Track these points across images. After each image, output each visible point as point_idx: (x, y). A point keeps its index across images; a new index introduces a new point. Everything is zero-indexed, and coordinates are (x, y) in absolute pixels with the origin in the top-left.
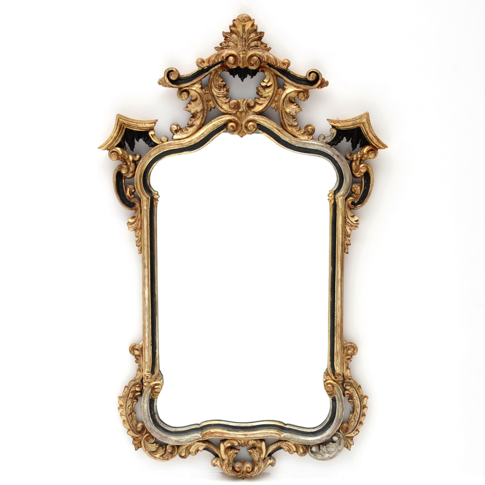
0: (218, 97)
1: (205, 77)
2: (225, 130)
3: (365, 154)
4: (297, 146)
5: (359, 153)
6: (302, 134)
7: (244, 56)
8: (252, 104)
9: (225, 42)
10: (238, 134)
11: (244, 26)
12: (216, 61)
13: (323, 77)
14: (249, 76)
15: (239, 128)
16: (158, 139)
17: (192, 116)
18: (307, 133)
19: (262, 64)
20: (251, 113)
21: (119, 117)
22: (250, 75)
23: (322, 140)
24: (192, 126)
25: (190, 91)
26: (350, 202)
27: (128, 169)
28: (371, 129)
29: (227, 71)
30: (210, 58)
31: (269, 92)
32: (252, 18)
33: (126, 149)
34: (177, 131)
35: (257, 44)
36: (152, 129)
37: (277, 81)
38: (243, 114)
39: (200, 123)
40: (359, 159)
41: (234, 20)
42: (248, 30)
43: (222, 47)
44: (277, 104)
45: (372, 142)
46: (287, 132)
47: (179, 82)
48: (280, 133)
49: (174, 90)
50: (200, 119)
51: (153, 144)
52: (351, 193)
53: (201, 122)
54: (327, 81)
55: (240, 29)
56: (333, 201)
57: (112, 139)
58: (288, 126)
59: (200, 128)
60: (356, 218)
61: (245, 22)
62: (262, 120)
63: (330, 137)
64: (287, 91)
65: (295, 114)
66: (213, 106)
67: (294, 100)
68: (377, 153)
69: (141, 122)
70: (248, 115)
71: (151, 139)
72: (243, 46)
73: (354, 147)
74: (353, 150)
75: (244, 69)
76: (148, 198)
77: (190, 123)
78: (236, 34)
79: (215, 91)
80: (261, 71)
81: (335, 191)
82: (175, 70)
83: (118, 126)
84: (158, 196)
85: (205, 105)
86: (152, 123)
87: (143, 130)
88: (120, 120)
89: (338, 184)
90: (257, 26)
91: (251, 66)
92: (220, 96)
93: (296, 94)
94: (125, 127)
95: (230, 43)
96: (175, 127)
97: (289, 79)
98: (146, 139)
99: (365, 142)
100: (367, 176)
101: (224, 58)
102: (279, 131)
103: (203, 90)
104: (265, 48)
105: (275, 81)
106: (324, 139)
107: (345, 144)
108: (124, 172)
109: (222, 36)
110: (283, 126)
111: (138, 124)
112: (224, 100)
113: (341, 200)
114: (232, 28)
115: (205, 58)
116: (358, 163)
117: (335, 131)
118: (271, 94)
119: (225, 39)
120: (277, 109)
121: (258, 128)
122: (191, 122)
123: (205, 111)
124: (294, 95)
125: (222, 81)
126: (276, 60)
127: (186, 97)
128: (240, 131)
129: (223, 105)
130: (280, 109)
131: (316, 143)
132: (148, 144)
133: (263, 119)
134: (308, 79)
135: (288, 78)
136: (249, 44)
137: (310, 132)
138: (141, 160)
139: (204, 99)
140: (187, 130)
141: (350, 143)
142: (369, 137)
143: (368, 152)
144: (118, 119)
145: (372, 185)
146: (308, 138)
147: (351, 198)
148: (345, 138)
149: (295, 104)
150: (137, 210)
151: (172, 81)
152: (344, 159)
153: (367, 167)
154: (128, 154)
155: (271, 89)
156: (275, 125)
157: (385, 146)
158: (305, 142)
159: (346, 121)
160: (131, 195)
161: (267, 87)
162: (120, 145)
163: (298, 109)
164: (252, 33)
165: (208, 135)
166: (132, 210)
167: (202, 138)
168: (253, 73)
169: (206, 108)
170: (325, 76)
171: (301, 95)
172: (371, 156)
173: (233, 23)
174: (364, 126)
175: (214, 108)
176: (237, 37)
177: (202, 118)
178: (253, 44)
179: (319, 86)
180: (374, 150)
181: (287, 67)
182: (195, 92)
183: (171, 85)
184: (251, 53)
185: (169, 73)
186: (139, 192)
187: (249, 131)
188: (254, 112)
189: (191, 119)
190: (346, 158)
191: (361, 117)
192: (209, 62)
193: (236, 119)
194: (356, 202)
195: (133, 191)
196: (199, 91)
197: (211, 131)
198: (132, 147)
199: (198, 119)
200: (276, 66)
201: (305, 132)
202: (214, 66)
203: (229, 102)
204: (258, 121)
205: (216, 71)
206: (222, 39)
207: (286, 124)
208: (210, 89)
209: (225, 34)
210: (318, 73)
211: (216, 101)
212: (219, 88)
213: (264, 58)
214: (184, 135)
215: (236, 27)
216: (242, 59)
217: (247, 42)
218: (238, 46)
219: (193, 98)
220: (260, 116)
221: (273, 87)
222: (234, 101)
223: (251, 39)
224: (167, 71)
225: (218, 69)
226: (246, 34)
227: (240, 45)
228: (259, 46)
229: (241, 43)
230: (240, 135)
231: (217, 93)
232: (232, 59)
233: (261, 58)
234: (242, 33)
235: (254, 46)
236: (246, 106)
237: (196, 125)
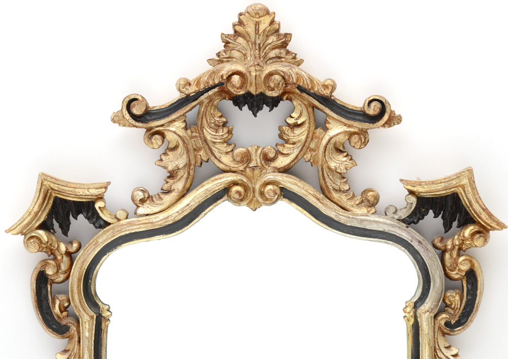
0: (214, 143)
1: (191, 110)
2: (226, 197)
3: (467, 240)
4: (349, 224)
5: (456, 237)
6: (357, 205)
7: (258, 73)
8: (271, 155)
9: (225, 51)
10: (248, 205)
11: (257, 24)
12: (211, 83)
13: (392, 109)
14: (266, 108)
15: (250, 195)
16: (110, 214)
17: (169, 174)
18: (366, 202)
19: (289, 87)
20: (269, 169)
21: (44, 179)
22: (267, 105)
23: (392, 215)
24: (168, 192)
25: (166, 133)
26: (443, 323)
27: (58, 267)
28: (477, 196)
29: (229, 99)
30: (200, 78)
31: (300, 135)
32: (271, 11)
33: (55, 232)
34: (143, 201)
35: (280, 53)
36: (100, 198)
37: (314, 116)
38: (257, 172)
39: (184, 188)
40: (457, 247)
41: (241, 14)
42: (265, 30)
43: (220, 60)
44: (314, 153)
45: (480, 217)
46: (332, 201)
47: (148, 117)
48: (319, 204)
49: (138, 132)
50: (183, 180)
51: (102, 223)
52: (444, 307)
53: (185, 186)
54: (400, 116)
55: (250, 29)
56: (412, 320)
57: (31, 216)
58: (332, 192)
59: (183, 196)
60: (454, 352)
61: (260, 17)
62: (288, 182)
63: (405, 210)
64: (331, 133)
65: (345, 171)
66: (205, 159)
67: (344, 148)
68: (489, 237)
69: (81, 186)
70: (265, 173)
71: (98, 214)
72: (255, 58)
73: (447, 226)
74: (446, 232)
75: (257, 95)
76: (92, 317)
77: (166, 187)
78: (244, 37)
79: (209, 134)
80: (287, 99)
81: (416, 303)
82: (140, 98)
83: (42, 193)
84: (108, 313)
85: (192, 157)
86: (101, 188)
87: (84, 200)
88: (45, 183)
89: (420, 290)
90: (279, 25)
91: (270, 90)
92: (218, 141)
93: (347, 137)
94: (54, 195)
95: (233, 52)
96: (141, 193)
97: (335, 112)
98: (89, 214)
99: (467, 219)
100: (471, 276)
101: (225, 78)
102: (318, 199)
103: (189, 131)
104: (293, 60)
105: (311, 115)
106: (395, 213)
107: (432, 222)
108: (50, 272)
109: (221, 41)
110: (324, 191)
111: (77, 190)
112: (224, 148)
113: (427, 319)
114: (238, 28)
115: (191, 78)
116: (455, 253)
117: (413, 200)
118: (303, 138)
119: (225, 46)
120: (313, 163)
121: (281, 195)
122: (168, 185)
123: (192, 167)
124: (342, 138)
125: (221, 117)
126: (312, 81)
127: (160, 143)
128: (252, 200)
129: (222, 156)
130: (320, 163)
131: (381, 220)
132: (94, 224)
133: (291, 180)
134: (368, 112)
135: (332, 110)
136: (266, 54)
137: (371, 201)
138: (81, 252)
139: (190, 147)
140: (161, 199)
141: (439, 220)
142: (474, 210)
143: (473, 235)
144: (42, 182)
145: (481, 293)
146: (368, 212)
147: (444, 316)
148: (431, 212)
149: (345, 154)
150: (72, 338)
151: (136, 118)
152: (430, 247)
153: (471, 261)
154: (59, 241)
155: (304, 129)
156: (311, 190)
157: (502, 226)
158: (363, 218)
159: (433, 183)
160: (61, 312)
161: (297, 126)
162: (45, 226)
163: (349, 163)
164: (271, 35)
165: (197, 207)
166: (63, 338)
167: (186, 213)
168: (274, 103)
169: (193, 162)
170: (395, 106)
171: (355, 139)
172: (478, 241)
173: (239, 19)
174: (464, 191)
175: (207, 162)
176: (245, 42)
177: (187, 178)
178: (272, 54)
179: (386, 123)
180: (483, 231)
181: (331, 92)
182: (175, 135)
183: (134, 122)
184: (269, 69)
185: (130, 103)
186: (76, 307)
187: (267, 199)
188: (275, 168)
189: (168, 180)
190: (435, 246)
191: (458, 176)
192: (198, 84)
193: (245, 180)
194: (453, 322)
195: (66, 304)
196: (181, 132)
197: (202, 200)
198: (65, 228)
199: (180, 179)
200: (312, 91)
201: (362, 202)
202: (206, 91)
203: (232, 150)
204: (282, 183)
205: (211, 100)
206: (221, 47)
207: (330, 187)
208: (199, 129)
209: (226, 37)
210: (384, 101)
211: (210, 149)
212: (216, 128)
213: (292, 78)
214: (156, 208)
215: (244, 25)
216: (254, 78)
217: (262, 50)
218: (247, 58)
219: (171, 146)
220: (285, 175)
221: (307, 125)
222: (241, 149)
223: (269, 46)
224: (126, 99)
225: (214, 97)
226: (261, 37)
227: (251, 56)
228: (284, 58)
229: (252, 53)
230: (252, 206)
231: (213, 136)
232: (237, 80)
233: (286, 77)
234: (254, 36)
235: (275, 57)
236: (262, 157)
237: (176, 190)
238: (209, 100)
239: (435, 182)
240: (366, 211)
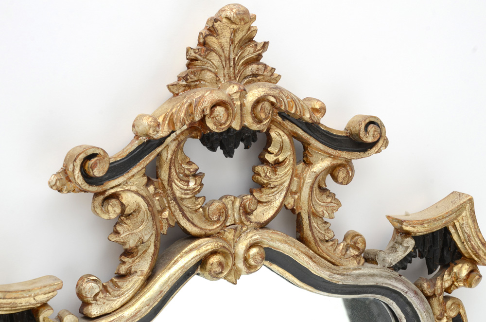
0: (184, 199)
2: (198, 271)
3: (461, 281)
4: (341, 283)
7: (242, 102)
9: (194, 73)
10: (227, 277)
11: (234, 32)
14: (241, 146)
17: (124, 250)
20: (250, 225)
22: (244, 141)
23: (383, 263)
24: (128, 276)
30: (173, 114)
34: (96, 295)
38: (238, 232)
41: (215, 20)
42: (241, 40)
43: (187, 84)
44: (296, 197)
50: (148, 257)
55: (225, 40)
58: (319, 244)
59: (150, 278)
64: (317, 168)
65: (332, 215)
66: (172, 223)
69: (26, 294)
70: (246, 232)
72: (229, 78)
73: (436, 267)
74: (431, 273)
77: (123, 270)
78: (215, 51)
79: (178, 188)
85: (158, 223)
86: (53, 291)
87: (19, 311)
90: (255, 31)
91: (257, 123)
92: (188, 196)
93: (330, 172)
95: (204, 72)
97: (321, 142)
101: (208, 112)
102: (311, 258)
104: (272, 78)
112: (193, 204)
114: (208, 39)
117: (412, 242)
118: (288, 178)
120: (296, 209)
121: (264, 257)
122: (127, 266)
124: (326, 174)
125: (188, 163)
126: (302, 105)
127: (118, 210)
128: (231, 270)
130: (306, 209)
134: (365, 139)
135: (317, 139)
136: (241, 72)
137: (361, 250)
139: (155, 210)
143: (468, 275)
146: (359, 263)
149: (327, 193)
151: (91, 180)
152: (424, 296)
155: (287, 168)
158: (357, 272)
161: (278, 164)
163: (334, 205)
165: (168, 292)
168: (251, 137)
169: (159, 230)
171: (343, 173)
173: (210, 26)
176: (217, 57)
177: (154, 254)
178: (248, 71)
180: (476, 268)
181: (320, 118)
183: (85, 187)
184: (255, 93)
185: (86, 160)
187: (251, 266)
191: (460, 208)
193: (224, 245)
196: (144, 191)
199: (141, 256)
203: (202, 206)
205: (179, 141)
207: (317, 239)
208: (166, 183)
209: (195, 53)
212: (186, 179)
214: (115, 303)
215: (218, 35)
217: (236, 66)
218: (219, 80)
219: (129, 211)
220: (270, 231)
221: (291, 161)
223: (243, 60)
224: (80, 156)
225: (182, 137)
226: (236, 50)
227: (225, 76)
228: (262, 75)
229: (226, 72)
230: (232, 278)
231: (183, 191)
232: (223, 113)
234: (228, 49)
235: (251, 75)
236: (241, 211)
237: (139, 273)
238: (177, 142)
240: (355, 262)
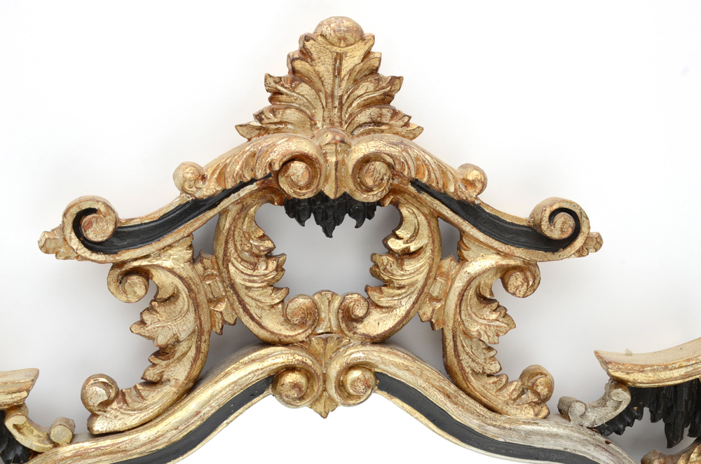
0: (250, 289)
2: (269, 391)
4: (501, 440)
6: (515, 400)
7: (340, 158)
8: (359, 312)
9: (273, 111)
10: (314, 406)
11: (339, 58)
14: (349, 221)
15: (317, 387)
16: (37, 435)
17: (158, 351)
19: (396, 182)
20: (355, 338)
22: (353, 217)
23: (580, 420)
24: (157, 383)
25: (153, 271)
29: (280, 204)
30: (226, 166)
32: (367, 31)
34: (105, 405)
35: (380, 115)
36: (17, 407)
37: (440, 235)
38: (331, 343)
39: (188, 377)
41: (307, 38)
42: (352, 70)
43: (262, 126)
44: (438, 305)
46: (469, 395)
48: (449, 404)
49: (98, 268)
50: (187, 362)
53: (189, 373)
54: (600, 237)
55: (324, 67)
58: (472, 378)
59: (186, 393)
61: (347, 46)
64: (473, 268)
65: (495, 339)
66: (230, 319)
67: (491, 294)
70: (347, 346)
72: (332, 124)
73: (676, 436)
75: (334, 200)
77: (152, 375)
78: (310, 82)
79: (237, 272)
82: (102, 209)
85: (204, 317)
86: (19, 391)
90: (380, 59)
91: (363, 191)
92: (255, 285)
93: (500, 277)
95: (288, 111)
96: (100, 390)
97: (480, 230)
101: (276, 165)
102: (448, 396)
103: (199, 266)
104: (405, 129)
105: (436, 234)
106: (584, 415)
107: (649, 430)
109: (264, 89)
110: (455, 376)
112: (267, 297)
114: (299, 65)
115: (206, 163)
117: (626, 396)
118: (421, 278)
119: (271, 99)
120: (436, 323)
122: (157, 371)
123: (205, 337)
124: (492, 278)
125: (262, 238)
126: (444, 173)
127: (140, 291)
128: (320, 396)
129: (263, 313)
133: (398, 360)
134: (548, 233)
135: (475, 225)
136: (352, 117)
137: (540, 394)
139: (202, 298)
140: (143, 399)
146: (536, 415)
148: (647, 411)
149: (494, 306)
151: (90, 244)
155: (421, 262)
156: (435, 379)
158: (529, 427)
159: (665, 367)
161: (407, 254)
163: (502, 324)
164: (363, 79)
165: (214, 416)
168: (365, 212)
169: (206, 327)
170: (595, 224)
171: (517, 279)
173: (303, 47)
175: (235, 325)
176: (313, 92)
177: (195, 360)
178: (363, 117)
179: (578, 251)
181: (478, 194)
182: (171, 276)
183: (87, 253)
184: (363, 148)
185: (80, 218)
187: (350, 396)
188: (365, 336)
189: (157, 361)
192: (221, 177)
193: (309, 362)
196: (184, 270)
197: (223, 400)
199: (179, 359)
200: (442, 191)
202: (236, 189)
203: (282, 302)
204: (379, 364)
205: (244, 207)
206: (263, 101)
207: (468, 370)
208: (220, 263)
209: (276, 83)
210: (577, 212)
211: (241, 302)
212: (253, 260)
213: (409, 168)
214: (131, 418)
215: (313, 60)
216: (334, 168)
217: (345, 108)
218: (316, 124)
219: (164, 295)
220: (385, 349)
221: (428, 253)
222: (301, 300)
223: (358, 101)
224: (71, 210)
225: (249, 201)
226: (344, 84)
227: (324, 121)
228: (386, 124)
229: (326, 114)
230: (320, 407)
231: (246, 277)
232: (302, 171)
233: (398, 167)
234: (330, 81)
235: (370, 123)
236: (340, 315)
237: (173, 382)
238: (239, 206)
239: (670, 367)
240: (532, 412)
